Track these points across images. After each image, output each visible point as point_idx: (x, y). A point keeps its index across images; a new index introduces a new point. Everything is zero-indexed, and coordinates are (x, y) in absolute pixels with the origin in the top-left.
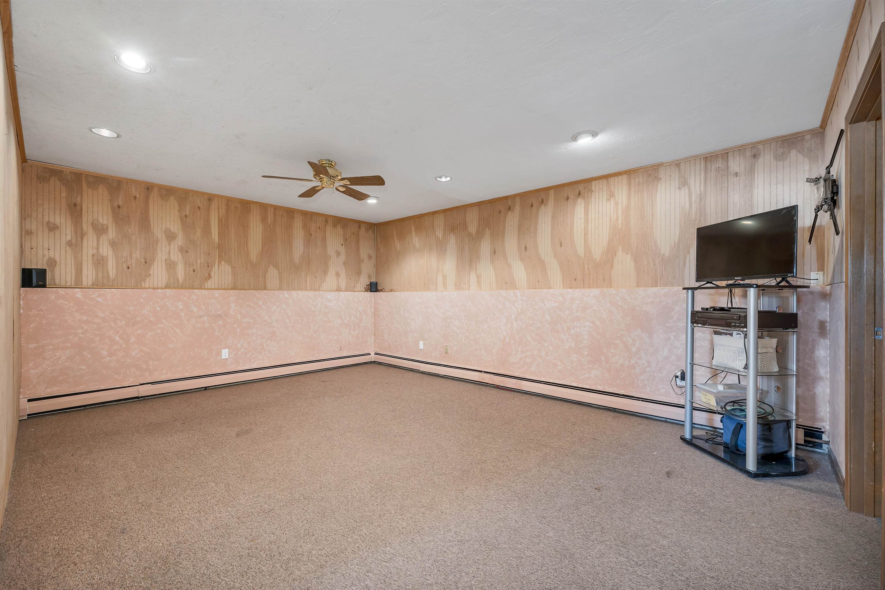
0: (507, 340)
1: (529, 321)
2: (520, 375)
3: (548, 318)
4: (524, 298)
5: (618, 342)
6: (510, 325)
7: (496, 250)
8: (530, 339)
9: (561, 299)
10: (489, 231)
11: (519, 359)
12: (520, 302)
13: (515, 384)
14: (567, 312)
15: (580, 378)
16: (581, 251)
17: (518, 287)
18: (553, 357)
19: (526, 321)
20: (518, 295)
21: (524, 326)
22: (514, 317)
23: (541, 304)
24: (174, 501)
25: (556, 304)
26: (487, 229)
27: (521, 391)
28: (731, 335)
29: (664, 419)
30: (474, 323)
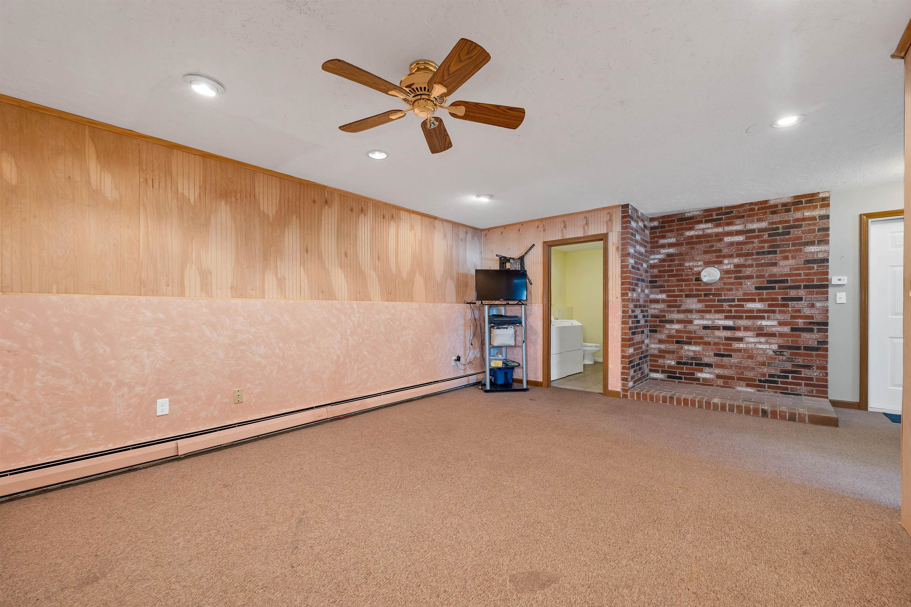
0: (342, 359)
1: (366, 335)
2: (356, 395)
3: (383, 329)
4: (361, 311)
5: (428, 343)
6: (345, 342)
7: (309, 248)
8: (366, 353)
9: (393, 311)
10: (298, 220)
11: (355, 378)
12: (357, 315)
13: (360, 405)
14: (398, 323)
15: (407, 379)
16: (393, 268)
17: (338, 299)
18: (386, 367)
19: (363, 336)
20: (355, 306)
21: (361, 341)
22: (350, 332)
23: (377, 316)
24: (741, 548)
25: (389, 316)
26: (294, 217)
27: (357, 412)
28: (507, 328)
29: (448, 390)
30: (294, 345)
